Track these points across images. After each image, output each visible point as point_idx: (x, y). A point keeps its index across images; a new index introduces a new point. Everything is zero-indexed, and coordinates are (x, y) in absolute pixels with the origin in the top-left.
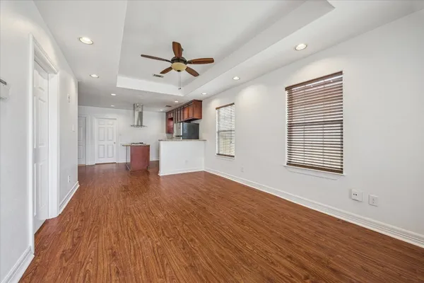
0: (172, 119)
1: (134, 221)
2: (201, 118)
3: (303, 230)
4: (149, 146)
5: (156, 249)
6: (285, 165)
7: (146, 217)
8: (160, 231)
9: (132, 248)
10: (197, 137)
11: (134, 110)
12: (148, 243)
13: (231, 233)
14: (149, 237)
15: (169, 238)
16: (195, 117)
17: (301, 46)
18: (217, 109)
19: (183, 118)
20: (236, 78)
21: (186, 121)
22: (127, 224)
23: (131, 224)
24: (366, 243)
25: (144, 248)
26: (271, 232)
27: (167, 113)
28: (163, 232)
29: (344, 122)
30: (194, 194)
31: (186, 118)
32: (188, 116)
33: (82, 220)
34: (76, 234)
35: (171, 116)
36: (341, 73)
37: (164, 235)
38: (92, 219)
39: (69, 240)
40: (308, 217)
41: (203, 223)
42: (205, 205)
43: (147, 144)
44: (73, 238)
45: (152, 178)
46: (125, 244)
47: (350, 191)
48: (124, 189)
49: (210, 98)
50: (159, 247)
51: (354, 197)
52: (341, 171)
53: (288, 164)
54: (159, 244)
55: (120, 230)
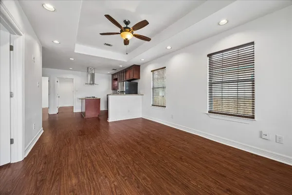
0: (116, 79)
1: (92, 162)
2: (139, 78)
3: (229, 164)
4: (100, 99)
5: (114, 190)
6: (208, 113)
7: (102, 159)
8: (115, 171)
9: (92, 189)
10: (136, 93)
11: (88, 72)
12: (106, 183)
13: (174, 170)
14: (106, 177)
15: (124, 177)
16: (135, 78)
17: (223, 22)
18: (152, 71)
19: (126, 79)
20: (169, 48)
21: (128, 81)
22: (86, 165)
23: (89, 165)
24: (281, 173)
25: (103, 189)
26: (207, 167)
27: (113, 75)
28: (118, 172)
29: (255, 80)
30: (138, 136)
31: (128, 78)
32: (130, 77)
33: (45, 163)
34: (40, 178)
35: (116, 77)
36: (253, 43)
37: (119, 174)
38: (54, 161)
39: (33, 184)
40: (230, 153)
41: (150, 162)
42: (149, 146)
43: (98, 98)
44: (37, 181)
45: (102, 124)
46: (86, 186)
47: (261, 132)
48: (81, 133)
49: (147, 63)
50: (116, 187)
51: (264, 137)
52: (253, 117)
53: (209, 112)
54: (116, 183)
55: (79, 171)
